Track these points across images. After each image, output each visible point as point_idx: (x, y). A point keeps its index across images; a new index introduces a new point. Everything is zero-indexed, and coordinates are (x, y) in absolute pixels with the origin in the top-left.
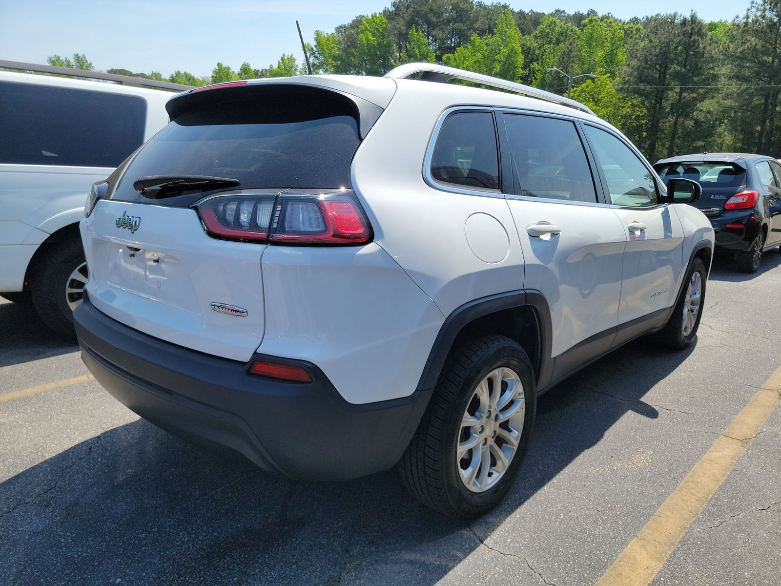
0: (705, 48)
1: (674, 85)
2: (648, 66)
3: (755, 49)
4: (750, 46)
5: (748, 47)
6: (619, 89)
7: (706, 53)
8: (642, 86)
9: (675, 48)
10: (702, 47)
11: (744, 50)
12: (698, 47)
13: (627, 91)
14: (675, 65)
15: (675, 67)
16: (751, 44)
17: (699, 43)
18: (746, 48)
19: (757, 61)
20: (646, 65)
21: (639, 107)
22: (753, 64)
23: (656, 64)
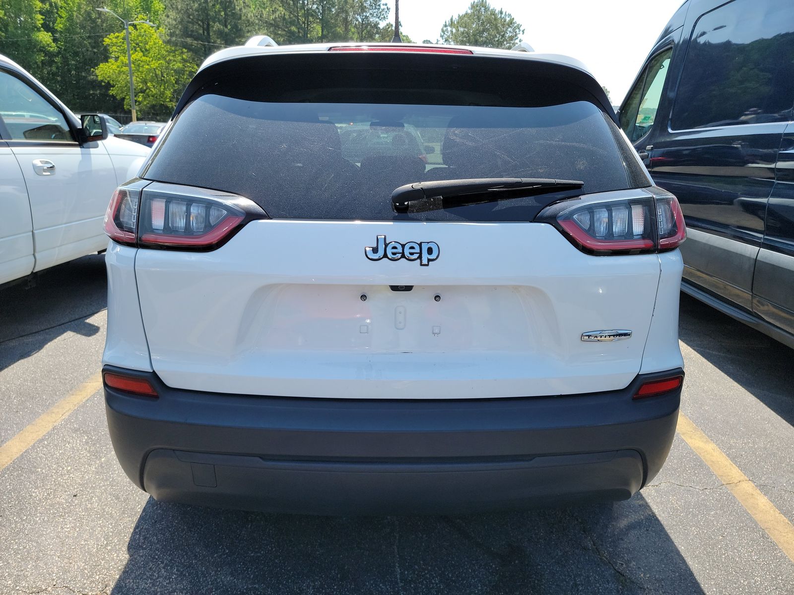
0: (241, 10)
1: (220, 44)
2: (190, 20)
3: (284, 19)
4: (280, 15)
5: (279, 16)
6: (166, 41)
7: (242, 15)
8: (189, 40)
9: (213, 5)
10: (238, 8)
11: (276, 18)
12: (235, 9)
13: (176, 45)
14: (217, 24)
15: (217, 26)
16: (281, 13)
17: (235, 4)
18: (277, 16)
19: (286, 30)
20: (188, 19)
21: (190, 63)
22: (284, 33)
23: (198, 20)
